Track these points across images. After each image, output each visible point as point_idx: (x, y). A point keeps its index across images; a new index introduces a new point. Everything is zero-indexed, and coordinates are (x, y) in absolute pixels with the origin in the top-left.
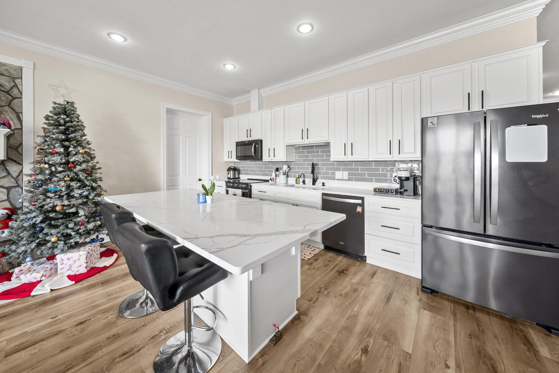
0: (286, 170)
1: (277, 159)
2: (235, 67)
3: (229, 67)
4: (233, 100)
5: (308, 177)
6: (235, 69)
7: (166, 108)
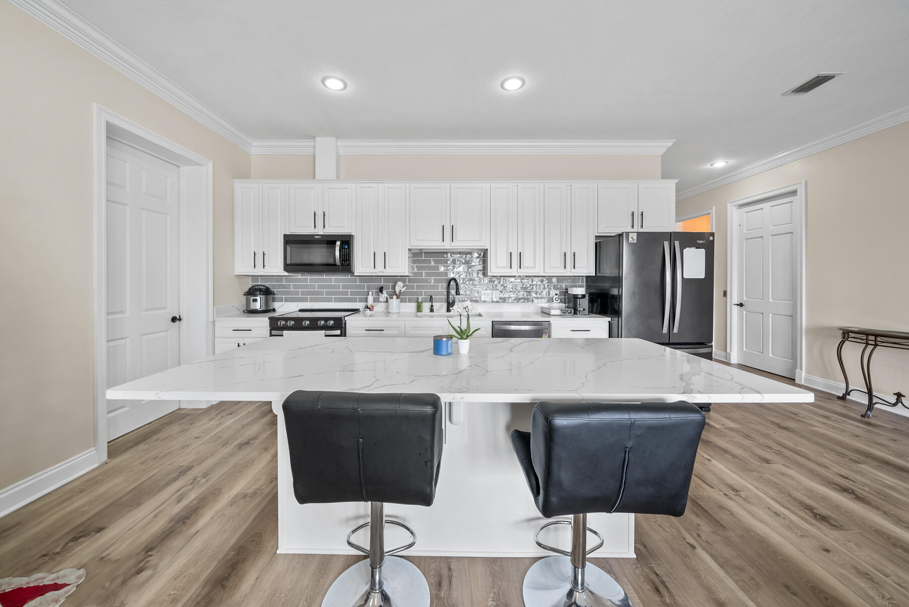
0: (401, 291)
1: (389, 271)
2: (345, 87)
3: (334, 85)
4: (254, 144)
5: (440, 301)
6: (346, 90)
7: (107, 121)
